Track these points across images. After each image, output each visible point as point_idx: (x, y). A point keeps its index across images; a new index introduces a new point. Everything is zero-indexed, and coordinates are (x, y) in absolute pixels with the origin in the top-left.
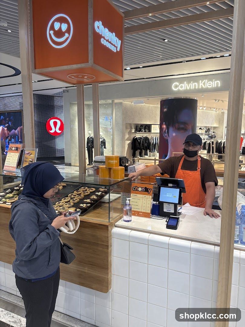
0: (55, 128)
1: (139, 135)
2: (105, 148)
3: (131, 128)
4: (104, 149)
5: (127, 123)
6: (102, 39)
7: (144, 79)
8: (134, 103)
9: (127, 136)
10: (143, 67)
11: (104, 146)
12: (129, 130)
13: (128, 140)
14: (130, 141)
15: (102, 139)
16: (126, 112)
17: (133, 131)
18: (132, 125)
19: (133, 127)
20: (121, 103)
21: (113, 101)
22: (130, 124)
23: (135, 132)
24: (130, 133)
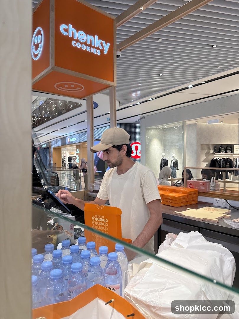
0: (137, 152)
1: (218, 156)
2: (178, 169)
3: (209, 149)
4: (177, 171)
5: (202, 144)
6: (73, 43)
7: (214, 96)
8: (208, 122)
9: (204, 157)
10: (206, 82)
11: (176, 168)
12: (207, 151)
13: (204, 161)
14: (207, 163)
15: (175, 161)
16: (201, 133)
17: (212, 152)
18: (210, 145)
19: (211, 148)
20: (195, 124)
21: (185, 123)
22: (208, 146)
23: (213, 153)
24: (207, 154)
